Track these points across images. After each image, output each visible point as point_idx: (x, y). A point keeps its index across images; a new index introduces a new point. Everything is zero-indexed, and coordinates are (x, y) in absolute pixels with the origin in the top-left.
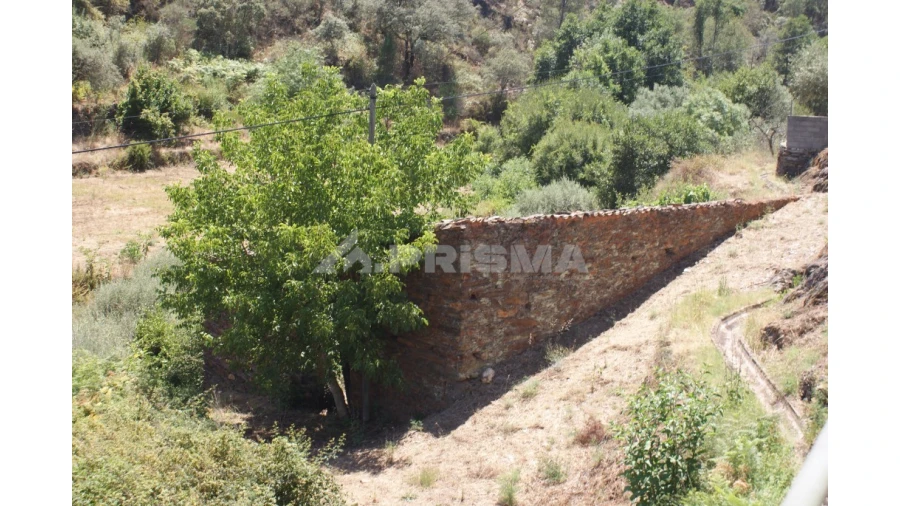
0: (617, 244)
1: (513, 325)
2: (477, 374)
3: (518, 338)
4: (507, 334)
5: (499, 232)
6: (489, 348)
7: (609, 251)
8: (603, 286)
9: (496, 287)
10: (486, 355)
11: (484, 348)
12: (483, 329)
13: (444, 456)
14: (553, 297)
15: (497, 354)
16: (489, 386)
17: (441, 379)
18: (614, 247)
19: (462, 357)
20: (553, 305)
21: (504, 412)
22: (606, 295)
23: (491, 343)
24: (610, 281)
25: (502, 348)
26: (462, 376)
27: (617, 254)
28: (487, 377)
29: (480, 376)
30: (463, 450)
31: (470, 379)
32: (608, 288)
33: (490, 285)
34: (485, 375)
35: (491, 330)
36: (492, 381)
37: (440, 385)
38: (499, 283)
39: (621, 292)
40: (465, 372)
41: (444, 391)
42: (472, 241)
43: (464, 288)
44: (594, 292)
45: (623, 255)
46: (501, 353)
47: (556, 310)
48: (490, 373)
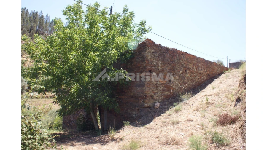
0: (195, 67)
1: (165, 87)
2: (152, 105)
3: (167, 93)
4: (163, 90)
5: (159, 48)
6: (157, 95)
7: (193, 68)
8: (192, 80)
9: (159, 69)
10: (155, 97)
11: (155, 94)
12: (154, 86)
13: (142, 135)
14: (178, 80)
15: (160, 98)
16: (158, 109)
17: (137, 108)
18: (194, 67)
19: (146, 96)
20: (178, 83)
21: (168, 117)
22: (193, 84)
23: (157, 93)
24: (194, 79)
25: (161, 96)
26: (146, 105)
27: (195, 70)
28: (157, 106)
29: (154, 106)
30: (152, 132)
31: (149, 107)
32: (194, 81)
33: (156, 68)
34: (156, 105)
35: (157, 87)
36: (159, 107)
37: (136, 111)
38: (159, 68)
39: (197, 84)
40: (147, 103)
41: (138, 113)
42: (149, 47)
43: (146, 66)
44: (190, 82)
45: (197, 71)
46: (161, 98)
47: (179, 85)
48: (158, 104)
